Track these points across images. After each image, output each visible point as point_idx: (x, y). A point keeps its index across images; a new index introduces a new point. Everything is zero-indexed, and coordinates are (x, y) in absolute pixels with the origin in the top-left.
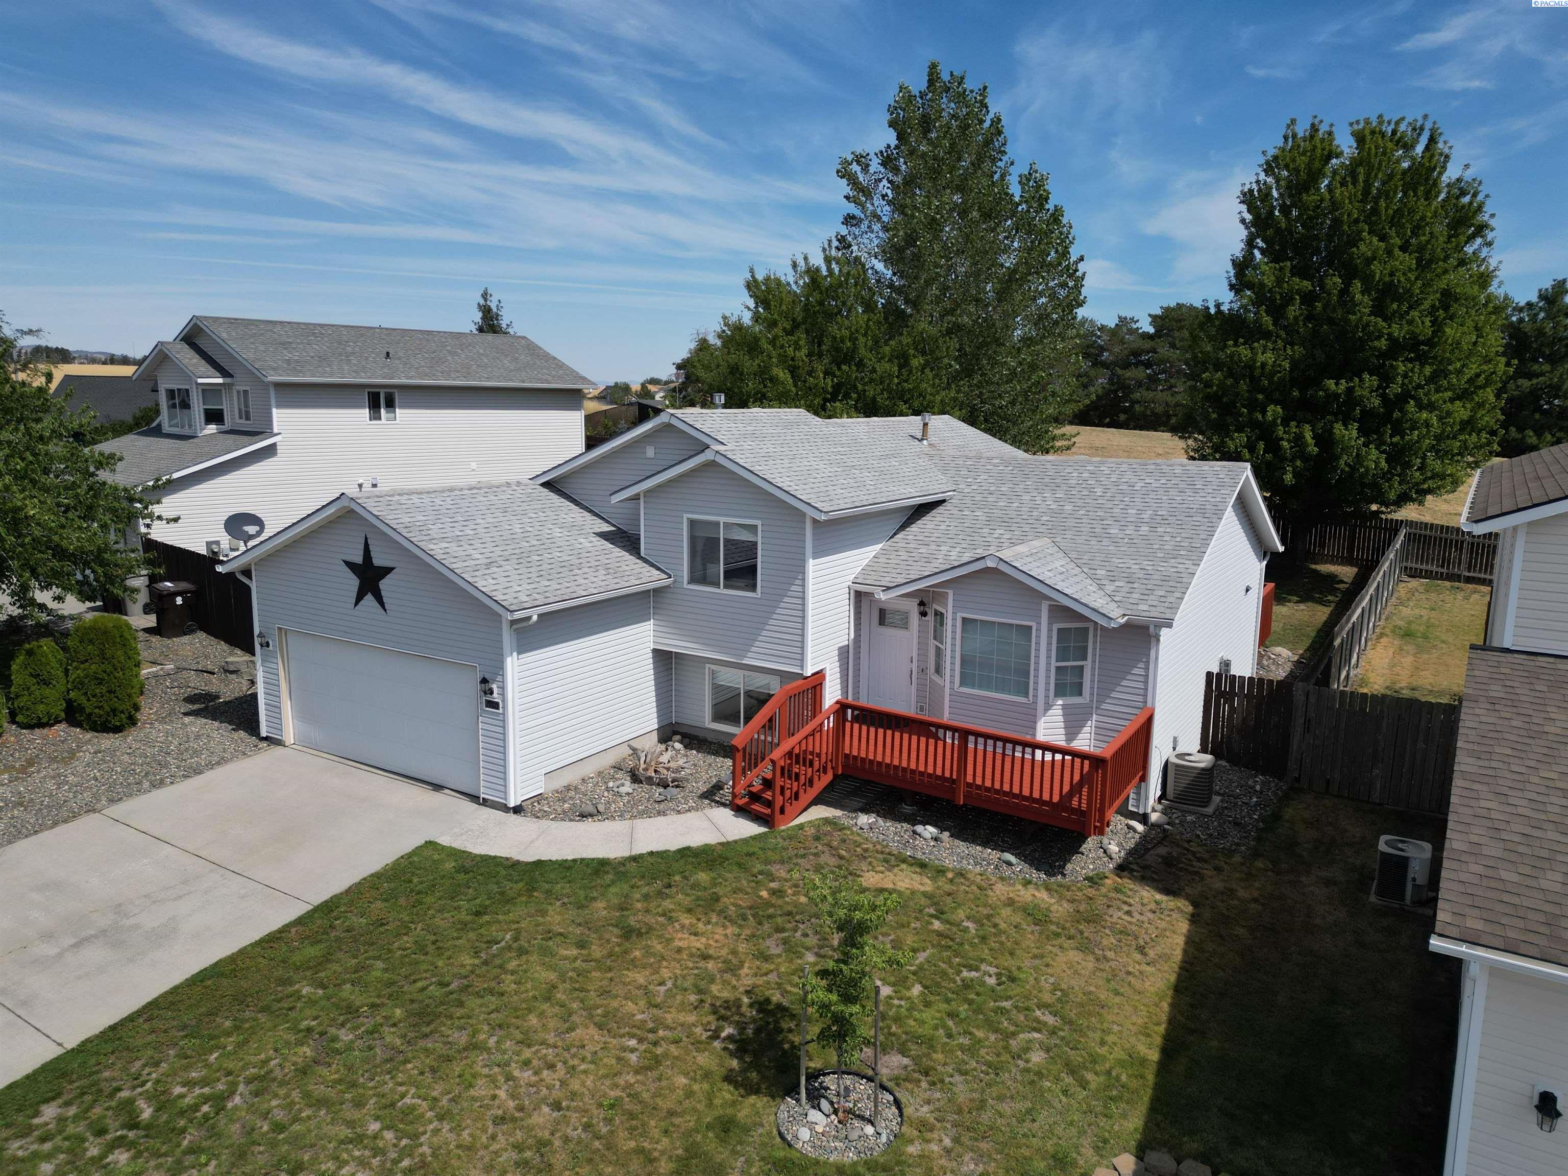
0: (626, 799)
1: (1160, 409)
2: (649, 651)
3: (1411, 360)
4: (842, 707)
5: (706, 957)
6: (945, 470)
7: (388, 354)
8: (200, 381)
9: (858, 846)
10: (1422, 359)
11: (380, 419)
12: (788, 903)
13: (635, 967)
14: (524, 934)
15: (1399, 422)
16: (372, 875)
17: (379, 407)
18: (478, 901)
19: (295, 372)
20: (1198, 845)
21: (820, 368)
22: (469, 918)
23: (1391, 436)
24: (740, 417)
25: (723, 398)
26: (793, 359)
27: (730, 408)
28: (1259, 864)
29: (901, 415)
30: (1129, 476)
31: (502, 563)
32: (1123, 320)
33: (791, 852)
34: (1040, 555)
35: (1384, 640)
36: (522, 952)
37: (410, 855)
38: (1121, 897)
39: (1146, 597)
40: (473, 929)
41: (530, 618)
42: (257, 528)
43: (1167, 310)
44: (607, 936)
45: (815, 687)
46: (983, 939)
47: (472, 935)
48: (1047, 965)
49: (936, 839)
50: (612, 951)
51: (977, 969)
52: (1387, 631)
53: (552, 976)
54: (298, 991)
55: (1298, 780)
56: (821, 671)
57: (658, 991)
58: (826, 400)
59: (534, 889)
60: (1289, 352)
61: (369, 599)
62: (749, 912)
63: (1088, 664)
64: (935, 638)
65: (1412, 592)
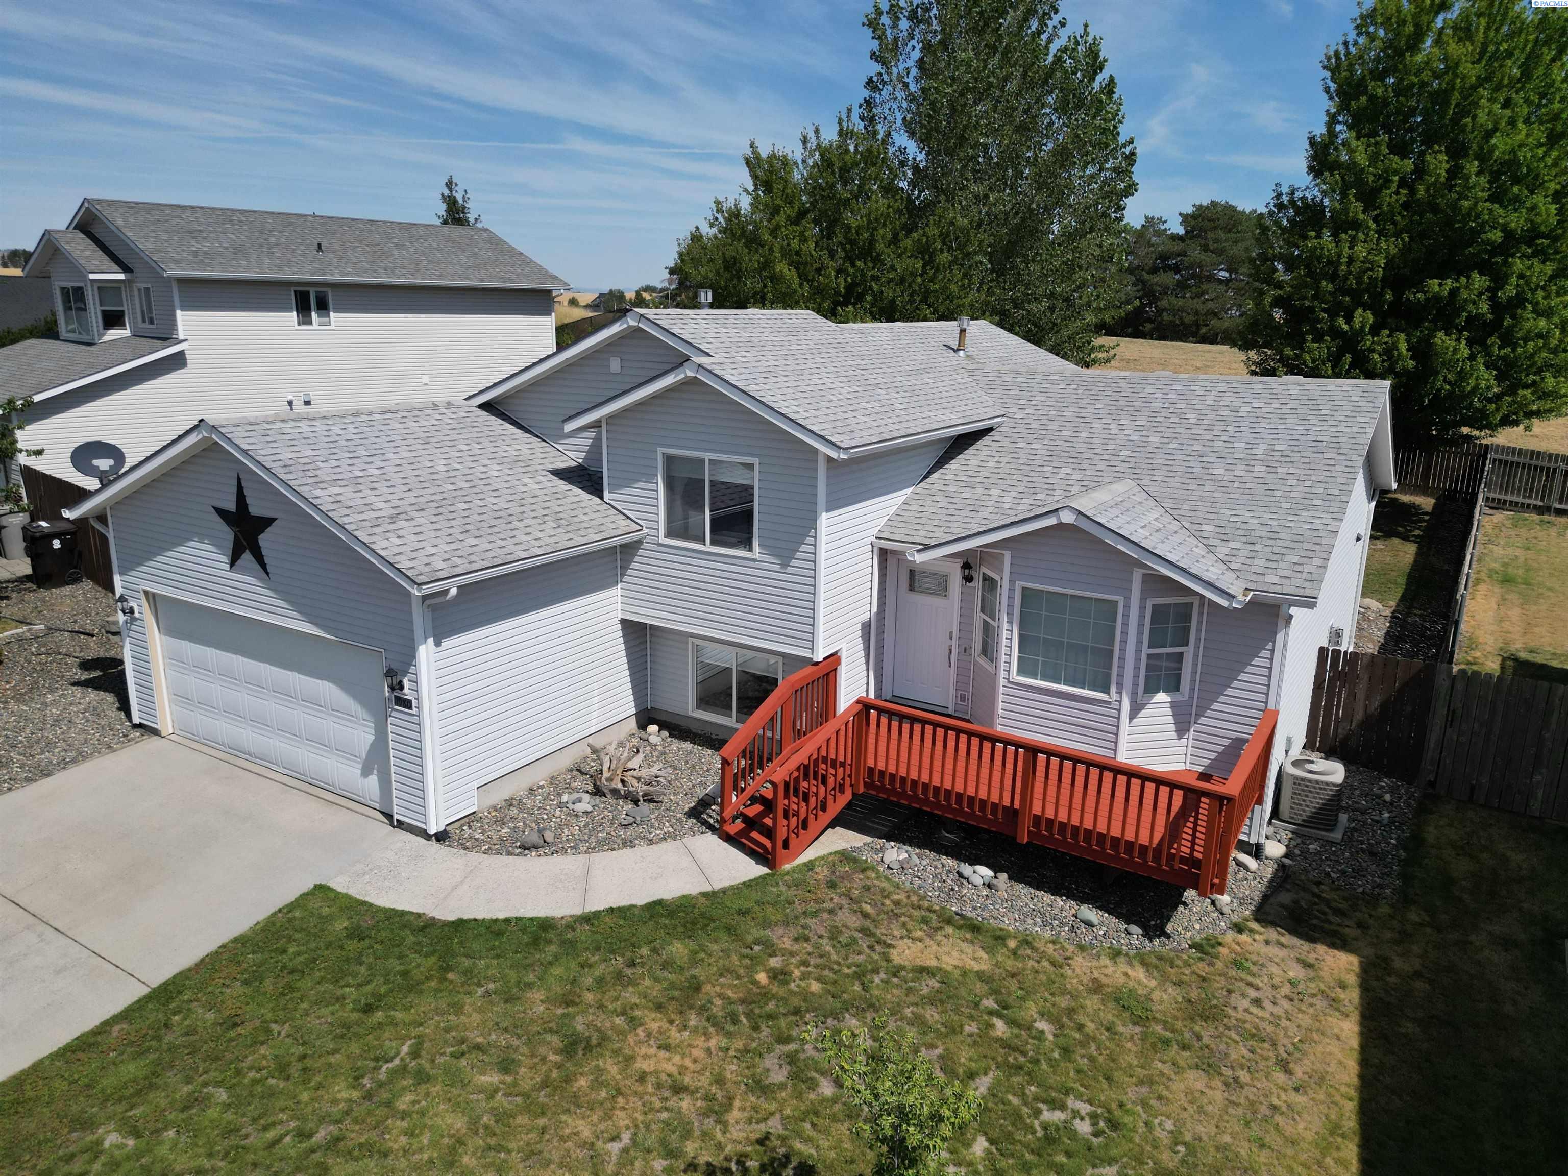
0: (583, 820)
1: (1188, 319)
2: (616, 621)
3: (1528, 258)
4: (864, 707)
5: (678, 1089)
6: (989, 389)
7: (319, 245)
8: (92, 276)
9: (887, 897)
10: (1543, 255)
11: (311, 323)
12: (792, 993)
13: (579, 1106)
14: (427, 1045)
15: (1510, 330)
16: (235, 940)
17: (309, 310)
18: (369, 988)
19: (201, 264)
20: (1332, 889)
21: (832, 266)
22: (355, 1016)
23: (1500, 348)
24: (732, 319)
25: (710, 294)
26: (798, 253)
27: (719, 307)
28: (1414, 916)
29: (925, 319)
30: (1229, 398)
31: (415, 514)
32: (1150, 221)
33: (799, 908)
34: (1127, 505)
35: (1482, 587)
36: (422, 1078)
37: (291, 907)
38: (1244, 975)
39: (1274, 565)
40: (357, 1036)
41: (446, 591)
42: (111, 462)
43: (1200, 208)
44: (542, 1050)
45: (828, 674)
46: (1066, 1051)
47: (355, 1048)
48: (1160, 1098)
49: (989, 886)
50: (547, 1077)
51: (1063, 1107)
52: (1483, 576)
53: (459, 1123)
54: (99, 1142)
55: (1432, 784)
56: (836, 653)
57: (609, 1153)
58: (836, 304)
59: (448, 969)
60: (1384, 245)
61: (247, 557)
62: (740, 1009)
63: (1188, 652)
64: (982, 611)
65: (1498, 527)
